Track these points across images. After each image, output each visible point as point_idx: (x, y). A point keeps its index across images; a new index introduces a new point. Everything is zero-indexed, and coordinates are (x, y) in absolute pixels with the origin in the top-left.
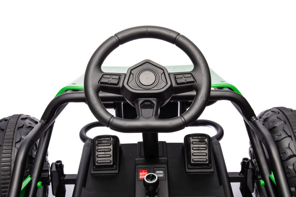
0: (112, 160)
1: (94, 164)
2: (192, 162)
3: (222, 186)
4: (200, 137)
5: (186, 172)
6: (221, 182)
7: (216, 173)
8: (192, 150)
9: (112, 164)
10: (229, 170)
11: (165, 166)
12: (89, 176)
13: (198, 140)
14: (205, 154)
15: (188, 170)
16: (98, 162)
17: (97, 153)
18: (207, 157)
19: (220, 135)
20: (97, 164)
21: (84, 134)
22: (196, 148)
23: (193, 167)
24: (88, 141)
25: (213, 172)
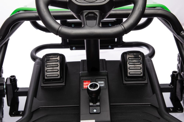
0: (59, 74)
1: (44, 78)
2: (129, 75)
3: (155, 94)
4: (135, 54)
5: (123, 84)
6: (154, 91)
7: (149, 84)
8: (128, 65)
9: (59, 77)
10: (160, 82)
11: (106, 77)
12: (39, 88)
13: (133, 56)
14: (140, 68)
15: (125, 82)
16: (47, 76)
17: (46, 69)
18: (141, 71)
19: (152, 54)
20: (46, 78)
21: (34, 54)
22: (132, 63)
23: (129, 79)
24: (37, 60)
25: (147, 83)
